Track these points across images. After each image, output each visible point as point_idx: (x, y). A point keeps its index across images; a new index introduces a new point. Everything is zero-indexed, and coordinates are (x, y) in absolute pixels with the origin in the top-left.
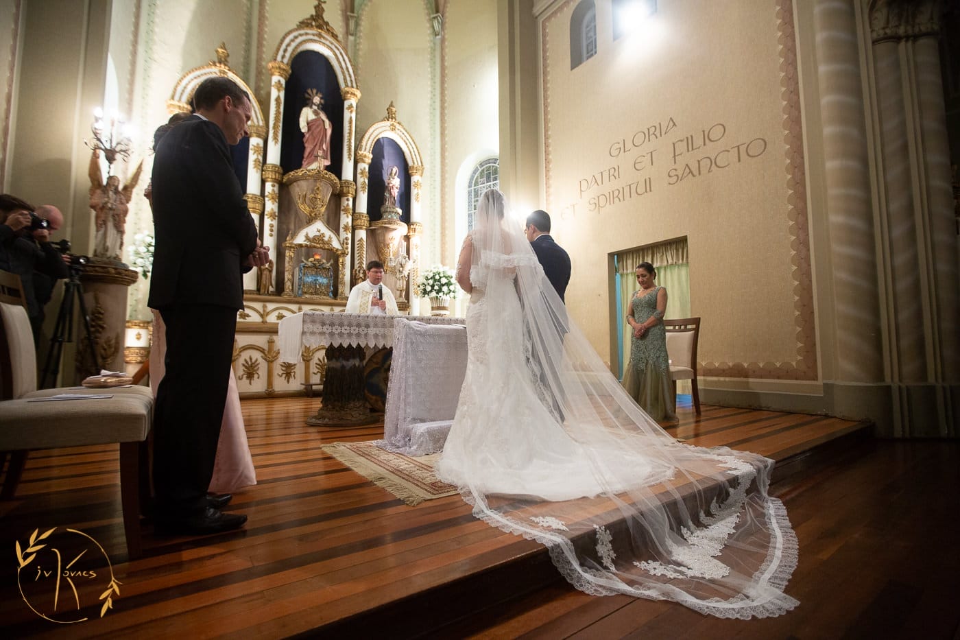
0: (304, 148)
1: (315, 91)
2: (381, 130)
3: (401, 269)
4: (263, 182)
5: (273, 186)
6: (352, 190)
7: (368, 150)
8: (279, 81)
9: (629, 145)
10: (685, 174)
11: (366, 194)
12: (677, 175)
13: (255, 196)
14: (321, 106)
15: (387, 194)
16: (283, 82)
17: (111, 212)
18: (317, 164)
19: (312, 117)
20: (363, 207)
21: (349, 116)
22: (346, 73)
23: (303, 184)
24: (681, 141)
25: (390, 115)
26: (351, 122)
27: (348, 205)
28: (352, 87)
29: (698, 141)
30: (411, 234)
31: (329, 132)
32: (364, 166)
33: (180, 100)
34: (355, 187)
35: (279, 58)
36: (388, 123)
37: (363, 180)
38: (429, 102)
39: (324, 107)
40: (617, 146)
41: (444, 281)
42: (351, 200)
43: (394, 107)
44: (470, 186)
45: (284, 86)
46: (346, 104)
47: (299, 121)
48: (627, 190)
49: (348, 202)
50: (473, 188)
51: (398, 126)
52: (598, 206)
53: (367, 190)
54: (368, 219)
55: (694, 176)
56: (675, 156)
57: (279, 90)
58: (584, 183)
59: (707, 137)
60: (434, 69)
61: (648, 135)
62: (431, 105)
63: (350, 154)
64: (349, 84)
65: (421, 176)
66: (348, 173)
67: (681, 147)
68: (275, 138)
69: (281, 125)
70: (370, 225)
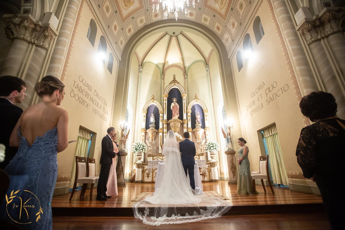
0: (172, 113)
1: (174, 98)
2: (193, 103)
3: (201, 143)
4: (163, 124)
5: (165, 125)
6: (186, 122)
7: (190, 109)
8: (165, 99)
9: (255, 93)
10: (270, 101)
11: (190, 122)
12: (268, 101)
13: (161, 129)
14: (176, 101)
15: (196, 121)
16: (167, 98)
17: (123, 141)
18: (176, 117)
19: (174, 105)
20: (190, 126)
21: (184, 102)
22: (182, 91)
23: (171, 123)
24: (267, 89)
25: (196, 98)
26: (184, 103)
27: (185, 126)
28: (184, 94)
29: (271, 88)
30: (205, 131)
31: (178, 108)
32: (189, 114)
33: (145, 110)
34: (187, 121)
35: (165, 93)
36: (195, 100)
37: (189, 118)
38: (208, 90)
39: (177, 102)
40: (253, 94)
41: (211, 145)
42: (186, 124)
43: (197, 95)
44: (223, 112)
45: (167, 99)
46: (183, 98)
47: (170, 107)
48: (257, 107)
49: (185, 125)
50: (224, 113)
51: (198, 100)
52: (252, 114)
53: (190, 121)
54: (192, 129)
55: (272, 101)
56: (266, 95)
57: (165, 101)
58: (247, 107)
59: (273, 87)
60: (208, 80)
61: (259, 89)
62: (209, 91)
63: (185, 112)
64: (183, 93)
65: (207, 113)
66: (185, 117)
67: (267, 91)
68: (165, 113)
69: (166, 109)
70: (192, 131)
